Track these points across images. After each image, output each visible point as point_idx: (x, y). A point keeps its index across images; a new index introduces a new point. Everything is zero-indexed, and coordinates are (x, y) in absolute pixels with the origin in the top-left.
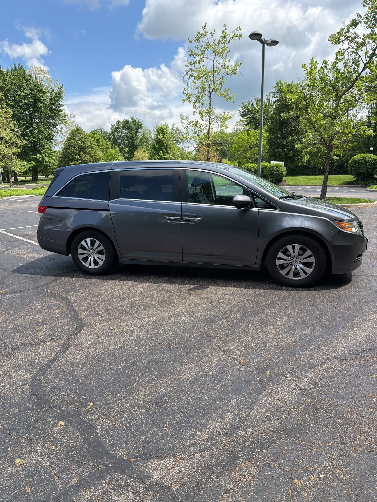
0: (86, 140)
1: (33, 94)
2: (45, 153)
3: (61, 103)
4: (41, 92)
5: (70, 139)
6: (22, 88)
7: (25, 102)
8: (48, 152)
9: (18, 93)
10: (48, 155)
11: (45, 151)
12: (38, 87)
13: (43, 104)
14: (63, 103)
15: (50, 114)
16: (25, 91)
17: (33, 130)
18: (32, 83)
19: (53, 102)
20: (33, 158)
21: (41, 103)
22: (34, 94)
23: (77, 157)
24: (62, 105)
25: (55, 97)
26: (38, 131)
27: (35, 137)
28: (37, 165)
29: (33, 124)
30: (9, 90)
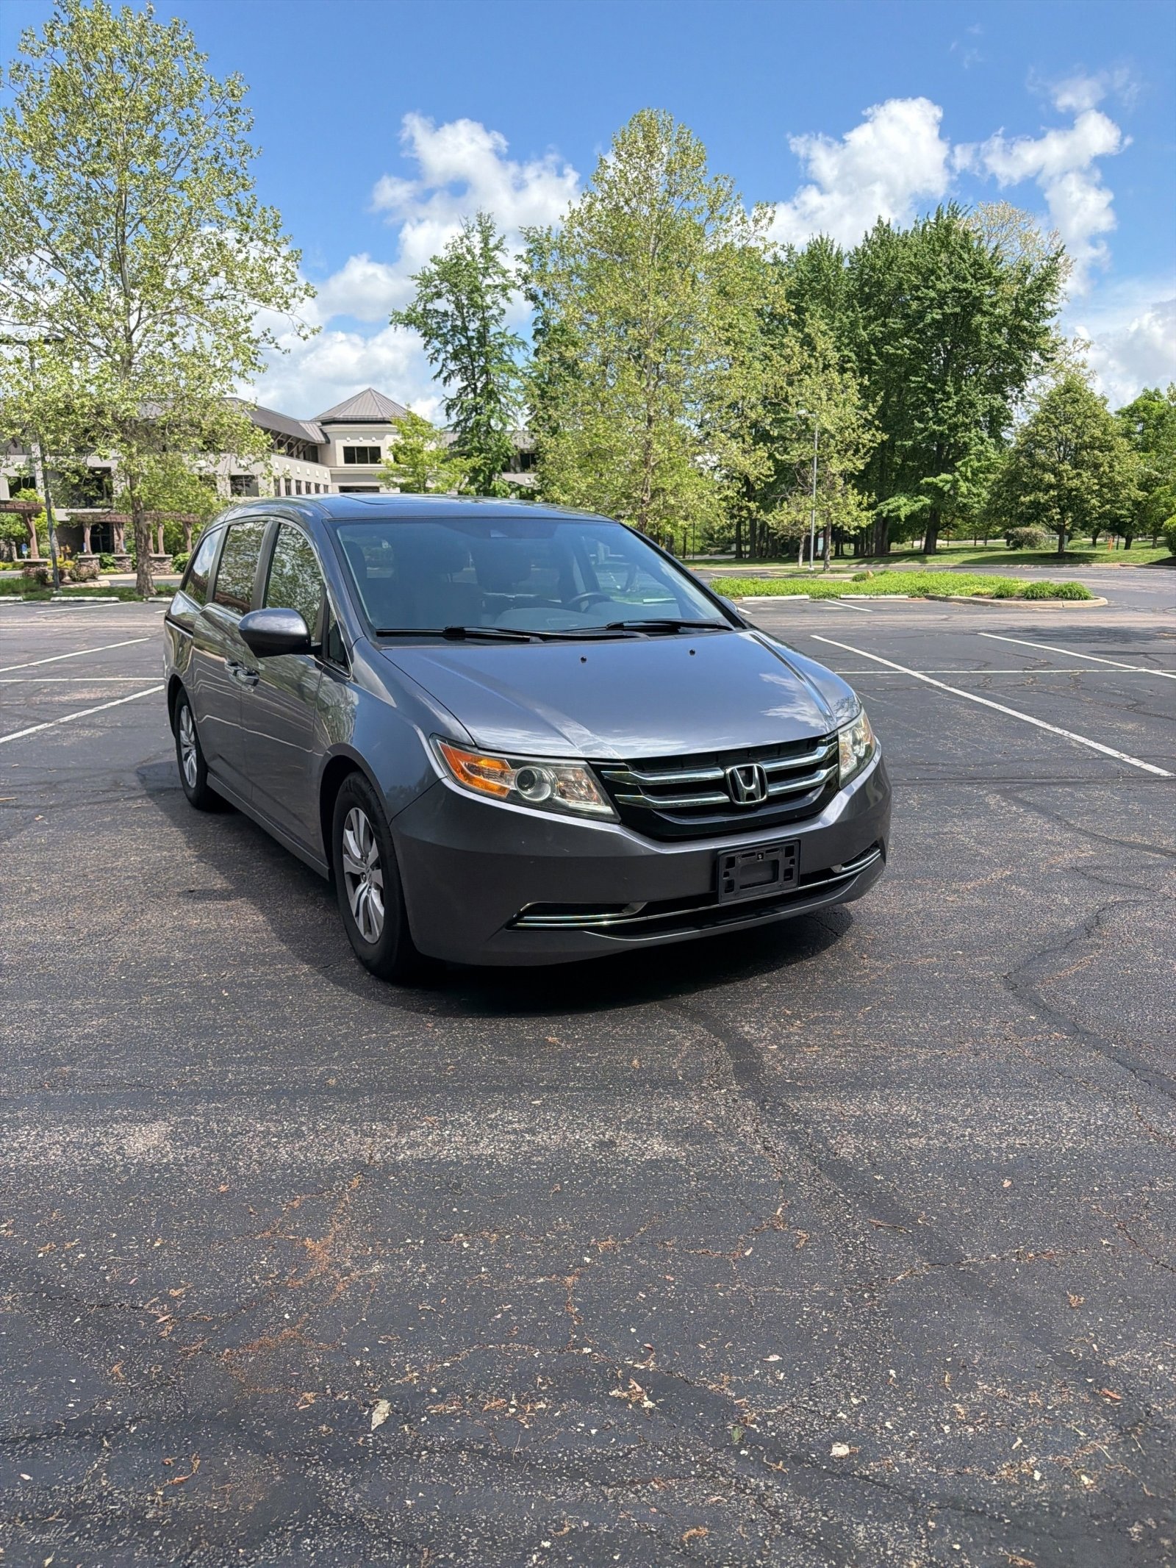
0: (1088, 420)
1: (961, 291)
2: (963, 469)
3: (1049, 307)
4: (984, 282)
5: (1038, 421)
6: (932, 278)
7: (933, 319)
8: (976, 464)
9: (919, 293)
10: (973, 473)
11: (965, 464)
12: (981, 267)
13: (987, 319)
14: (1056, 307)
15: (1005, 347)
16: (940, 285)
17: (941, 400)
18: (966, 256)
19: (1022, 306)
20: (927, 483)
21: (985, 313)
22: (965, 290)
23: (1050, 478)
24: (1052, 314)
25: (1030, 291)
26: (958, 404)
27: (945, 421)
28: (935, 506)
29: (945, 383)
30: (900, 286)
